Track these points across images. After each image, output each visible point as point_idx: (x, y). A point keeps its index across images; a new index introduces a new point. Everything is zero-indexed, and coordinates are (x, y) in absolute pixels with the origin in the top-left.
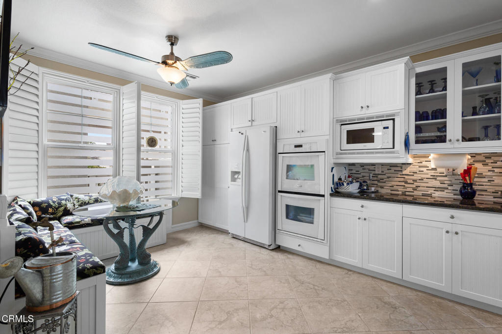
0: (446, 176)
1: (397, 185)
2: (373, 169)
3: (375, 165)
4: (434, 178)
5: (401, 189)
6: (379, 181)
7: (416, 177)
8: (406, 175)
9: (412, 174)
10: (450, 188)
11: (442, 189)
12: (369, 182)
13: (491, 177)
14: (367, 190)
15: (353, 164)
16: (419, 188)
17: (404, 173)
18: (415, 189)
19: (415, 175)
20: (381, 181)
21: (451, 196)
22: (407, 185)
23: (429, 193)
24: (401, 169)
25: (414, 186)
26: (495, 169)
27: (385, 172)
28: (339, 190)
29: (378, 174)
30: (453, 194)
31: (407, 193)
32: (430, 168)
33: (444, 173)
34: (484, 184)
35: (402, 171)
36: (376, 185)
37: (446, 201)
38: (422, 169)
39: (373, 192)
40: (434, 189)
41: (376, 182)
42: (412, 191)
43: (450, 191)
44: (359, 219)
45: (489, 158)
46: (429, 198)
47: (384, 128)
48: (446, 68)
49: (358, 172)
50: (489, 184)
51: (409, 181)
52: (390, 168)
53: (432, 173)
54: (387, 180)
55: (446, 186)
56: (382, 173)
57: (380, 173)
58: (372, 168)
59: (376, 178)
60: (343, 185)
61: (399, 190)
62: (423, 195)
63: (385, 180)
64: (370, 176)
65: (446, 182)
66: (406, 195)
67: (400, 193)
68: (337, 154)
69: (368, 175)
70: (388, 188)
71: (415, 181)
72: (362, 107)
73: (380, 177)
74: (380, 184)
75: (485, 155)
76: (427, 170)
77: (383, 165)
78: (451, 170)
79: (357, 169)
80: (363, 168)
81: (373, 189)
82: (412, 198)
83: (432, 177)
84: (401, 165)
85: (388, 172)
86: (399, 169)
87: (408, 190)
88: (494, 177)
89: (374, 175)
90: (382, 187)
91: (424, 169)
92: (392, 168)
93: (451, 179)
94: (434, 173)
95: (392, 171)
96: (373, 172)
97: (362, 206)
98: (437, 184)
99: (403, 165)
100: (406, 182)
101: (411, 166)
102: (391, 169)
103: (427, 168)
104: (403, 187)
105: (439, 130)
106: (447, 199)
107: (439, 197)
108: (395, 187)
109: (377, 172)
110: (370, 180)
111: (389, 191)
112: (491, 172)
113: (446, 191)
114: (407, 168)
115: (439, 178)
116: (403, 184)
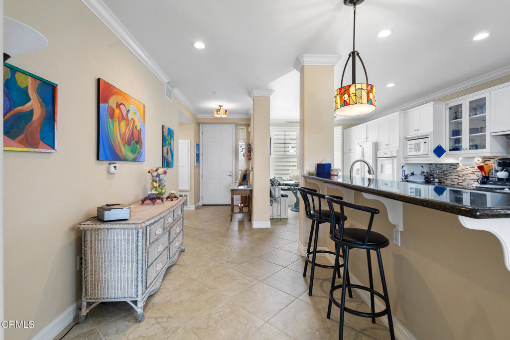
7: (464, 173)
9: (462, 170)
15: (431, 164)
16: (466, 180)
17: (458, 170)
18: (464, 181)
20: (446, 175)
22: (459, 178)
25: (463, 179)
27: (448, 169)
31: (460, 184)
41: (443, 176)
42: (462, 182)
47: (425, 142)
48: (462, 104)
51: (461, 175)
57: (445, 170)
58: (441, 166)
59: (443, 173)
61: (455, 181)
63: (448, 174)
64: (440, 172)
68: (405, 158)
71: (463, 175)
72: (415, 130)
73: (445, 172)
74: (445, 177)
76: (470, 168)
77: (446, 165)
79: (434, 168)
80: (436, 166)
82: (462, 186)
83: (472, 172)
86: (455, 167)
87: (460, 181)
90: (446, 180)
91: (468, 167)
92: (451, 166)
95: (452, 169)
96: (441, 169)
99: (456, 165)
100: (459, 176)
104: (457, 179)
109: (443, 170)
114: (459, 166)
115: (476, 173)
116: (457, 177)
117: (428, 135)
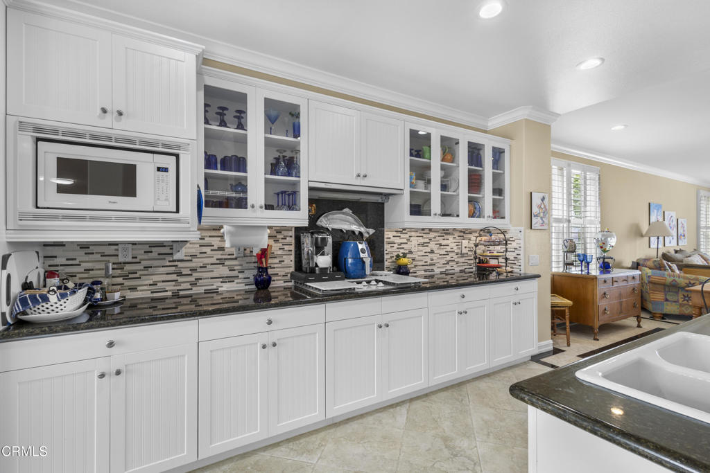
0: (236, 259)
1: (163, 281)
2: (115, 253)
3: (117, 245)
4: (221, 262)
5: (170, 287)
6: (126, 277)
7: (196, 263)
8: (178, 261)
9: (189, 258)
10: (241, 275)
11: (230, 279)
12: (106, 282)
13: (281, 256)
14: (102, 300)
15: (59, 245)
16: (200, 281)
17: (176, 256)
18: (193, 284)
19: (194, 260)
20: (131, 276)
21: (242, 287)
22: (180, 279)
23: (214, 287)
24: (170, 251)
25: (192, 279)
26: (285, 247)
27: (139, 257)
28: (32, 316)
29: (124, 263)
30: (244, 285)
31: (181, 293)
32: (215, 247)
33: (233, 255)
34: (276, 266)
35: (172, 254)
36: (119, 287)
37: (237, 295)
38: (204, 249)
39: (116, 303)
40: (221, 280)
41: (120, 280)
42: (190, 287)
43: (240, 281)
44: (102, 376)
45: (279, 232)
46: (215, 295)
47: (159, 169)
48: (246, 94)
49: (71, 262)
50: (279, 265)
51: (185, 272)
52: (150, 249)
53: (218, 254)
54: (145, 272)
55: (235, 273)
56: (134, 260)
57: (130, 259)
58: (111, 250)
59: (119, 271)
60: (45, 299)
61: (167, 289)
62: (207, 292)
63: (139, 273)
64: (107, 269)
65: (236, 268)
66: (179, 297)
67: (169, 294)
68: (23, 217)
69: (102, 266)
70: (146, 288)
71: (194, 270)
72: (104, 111)
73: (128, 268)
74: (128, 283)
75: (275, 228)
76: (212, 250)
77: (135, 244)
78: (242, 249)
79: (71, 255)
80: (87, 251)
81: (117, 296)
82: (190, 299)
83: (218, 262)
84: (171, 244)
85: (146, 257)
86: (167, 250)
87: (183, 286)
88: (284, 257)
89: (115, 266)
90: (133, 289)
91: (207, 250)
92: (153, 249)
93: (242, 263)
94: (222, 255)
95: (154, 255)
96: (113, 259)
97: (111, 345)
98: (224, 271)
99: (175, 245)
100: (180, 274)
101: (188, 245)
102: (151, 252)
103: (212, 248)
104: (174, 283)
105: (233, 188)
106: (238, 293)
107: (228, 291)
108: (160, 285)
109: (121, 259)
110: (107, 276)
111: (148, 294)
112: (281, 251)
113: (236, 281)
114: (181, 248)
115: (227, 263)
116: (174, 277)
117: (178, 148)
